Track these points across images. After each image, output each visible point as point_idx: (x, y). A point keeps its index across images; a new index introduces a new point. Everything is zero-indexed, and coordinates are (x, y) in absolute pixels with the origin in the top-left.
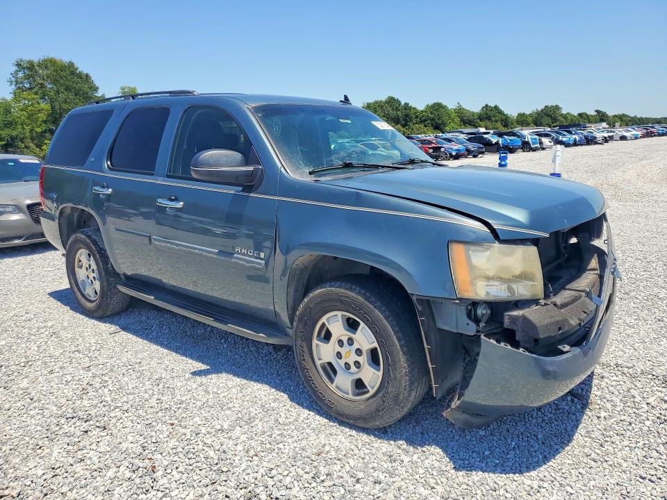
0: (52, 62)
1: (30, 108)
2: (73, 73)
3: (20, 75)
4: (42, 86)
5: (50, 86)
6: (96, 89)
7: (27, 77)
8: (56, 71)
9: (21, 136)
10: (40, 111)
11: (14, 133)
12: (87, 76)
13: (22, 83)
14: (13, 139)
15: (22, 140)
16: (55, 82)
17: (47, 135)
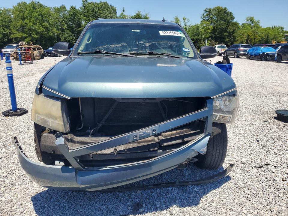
0: (218, 8)
1: (205, 28)
2: (225, 12)
3: (205, 14)
4: (212, 18)
5: (215, 18)
6: (233, 19)
7: (208, 15)
8: (218, 12)
9: (200, 39)
10: (209, 29)
11: (198, 38)
12: (231, 13)
13: (205, 17)
14: (197, 40)
15: (200, 41)
16: (217, 16)
17: (210, 38)
